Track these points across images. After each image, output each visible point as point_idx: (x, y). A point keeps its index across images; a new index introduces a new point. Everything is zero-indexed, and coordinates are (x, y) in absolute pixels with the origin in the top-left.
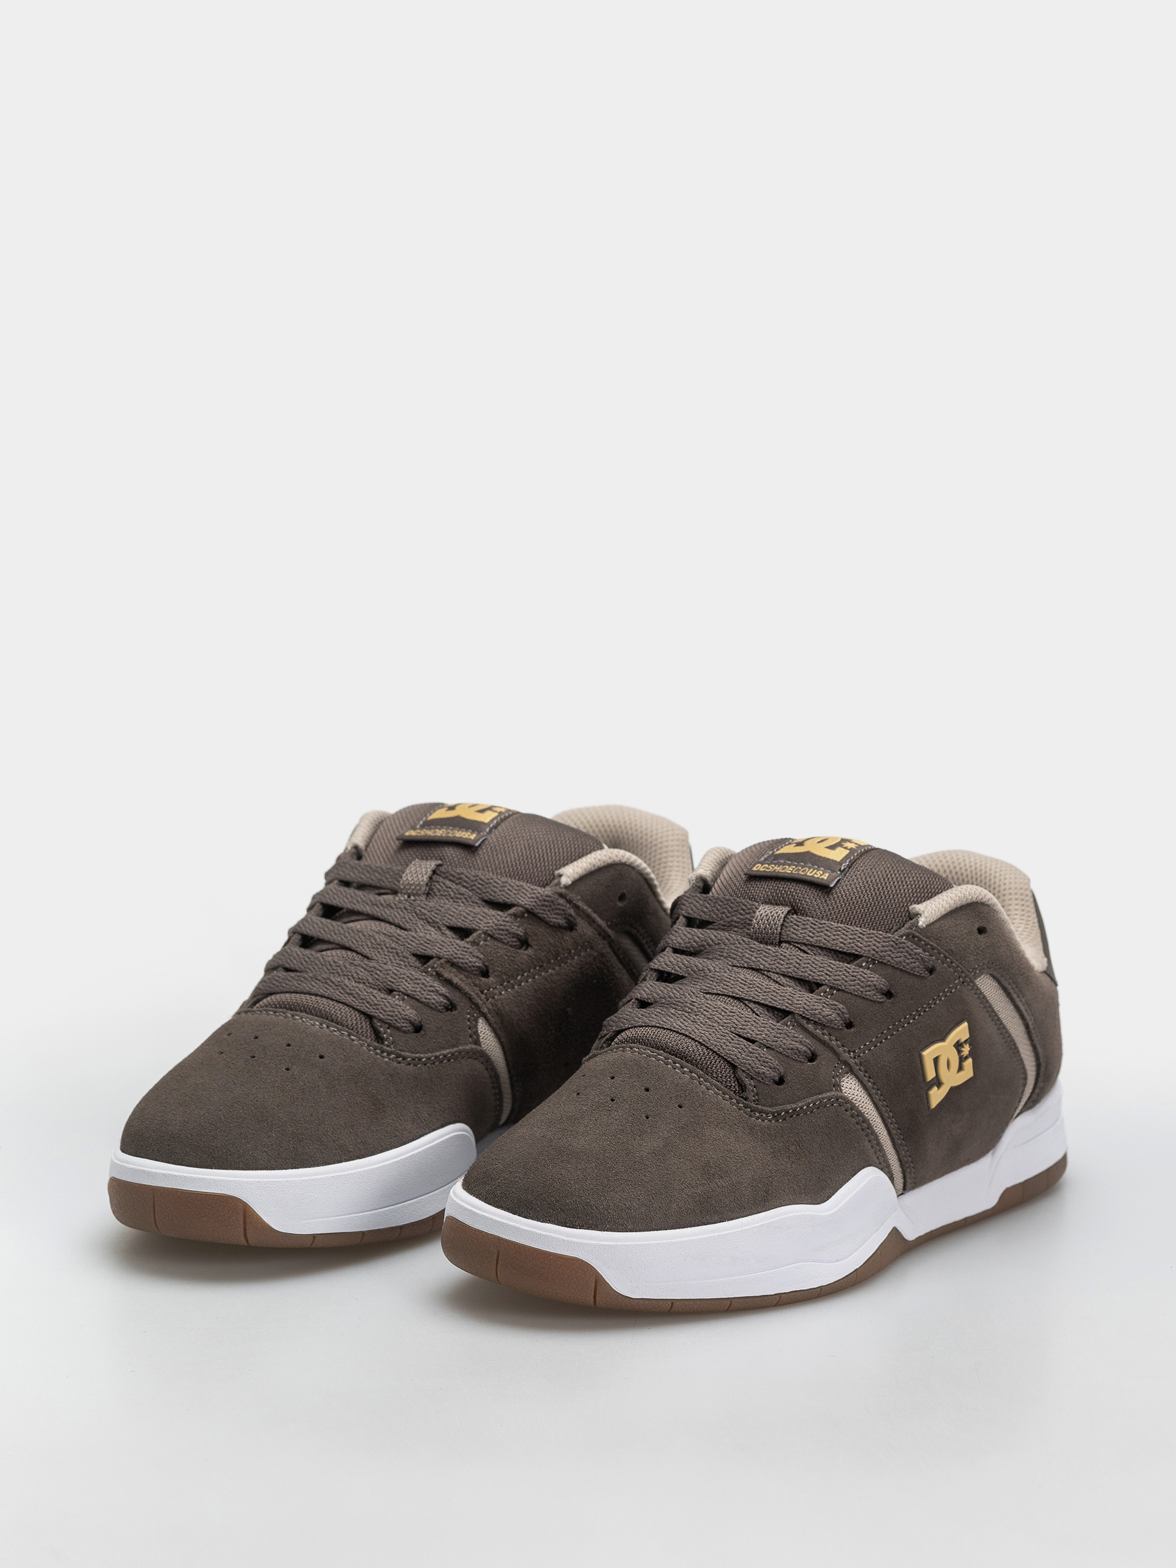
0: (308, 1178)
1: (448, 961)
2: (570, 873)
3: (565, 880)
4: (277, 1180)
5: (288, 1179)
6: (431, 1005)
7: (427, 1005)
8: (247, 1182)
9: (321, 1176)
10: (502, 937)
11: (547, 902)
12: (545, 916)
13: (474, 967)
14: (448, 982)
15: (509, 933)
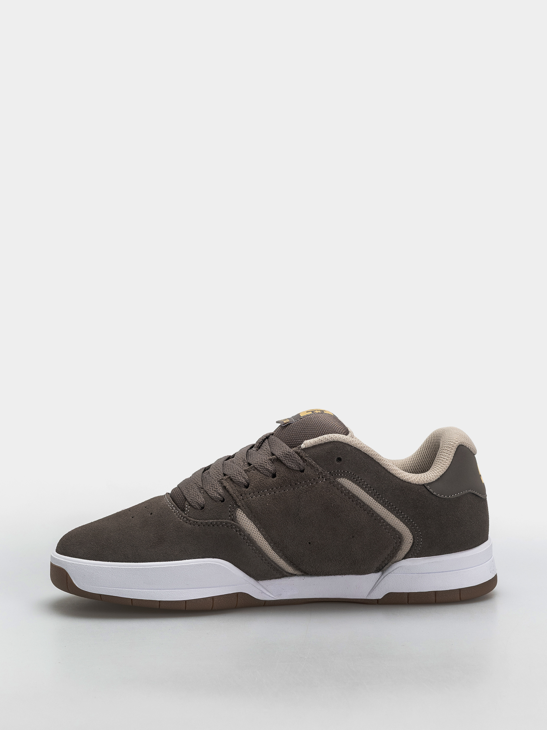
0: (97, 566)
1: (230, 478)
2: (307, 443)
3: (303, 446)
4: (82, 564)
5: (87, 565)
6: (212, 497)
7: (210, 497)
8: (68, 563)
9: (105, 566)
10: (260, 469)
11: (288, 455)
12: (285, 462)
13: (239, 482)
14: (224, 488)
15: (265, 468)
